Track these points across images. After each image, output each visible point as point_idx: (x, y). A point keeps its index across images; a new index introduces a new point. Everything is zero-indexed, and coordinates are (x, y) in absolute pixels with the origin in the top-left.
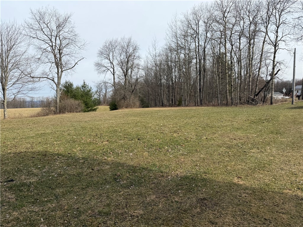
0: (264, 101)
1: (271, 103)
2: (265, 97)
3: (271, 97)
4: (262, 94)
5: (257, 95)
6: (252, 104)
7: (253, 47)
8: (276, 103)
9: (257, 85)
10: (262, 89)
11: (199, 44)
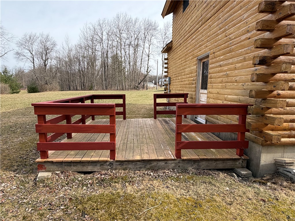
0: (143, 88)
1: (147, 89)
2: (144, 85)
3: (147, 85)
4: (142, 83)
5: (139, 84)
6: (137, 89)
7: (137, 54)
8: (149, 89)
9: (139, 78)
10: (142, 80)
11: (103, 47)
